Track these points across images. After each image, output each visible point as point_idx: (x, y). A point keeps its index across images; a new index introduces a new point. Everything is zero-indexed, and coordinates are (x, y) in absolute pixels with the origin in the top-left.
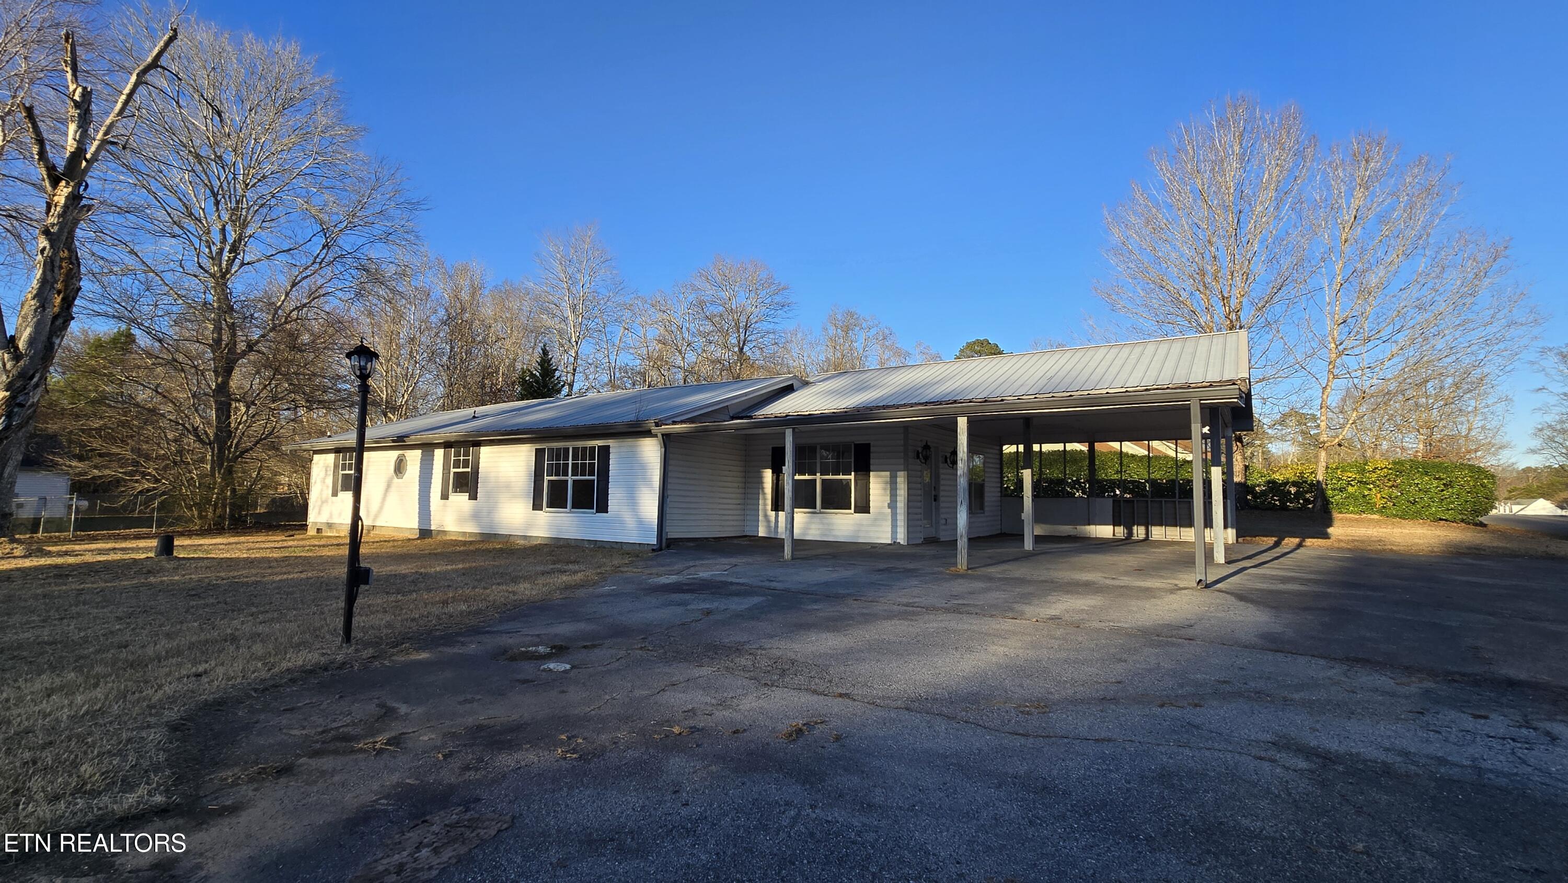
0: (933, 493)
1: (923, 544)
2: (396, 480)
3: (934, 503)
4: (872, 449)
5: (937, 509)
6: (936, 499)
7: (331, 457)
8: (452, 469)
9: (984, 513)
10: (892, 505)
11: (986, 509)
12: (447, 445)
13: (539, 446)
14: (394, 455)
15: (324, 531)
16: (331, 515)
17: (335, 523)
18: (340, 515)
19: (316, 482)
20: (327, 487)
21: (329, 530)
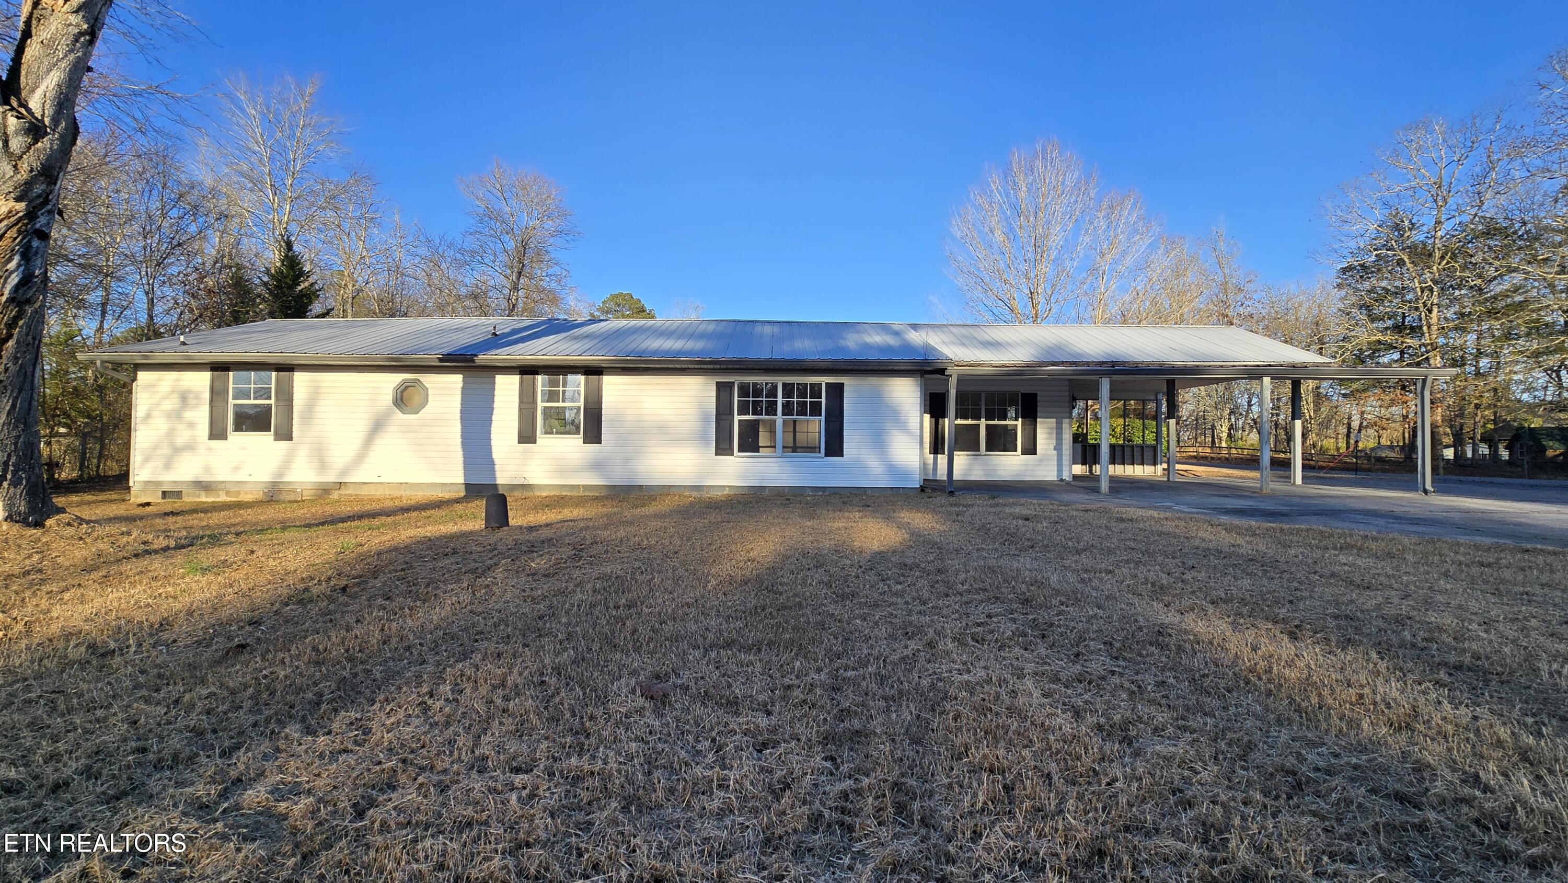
2: (399, 416)
4: (1039, 399)
7: (199, 377)
8: (539, 403)
10: (1058, 447)
12: (527, 370)
13: (724, 379)
14: (389, 379)
15: (189, 495)
16: (207, 469)
17: (222, 482)
18: (237, 469)
19: (148, 416)
20: (191, 425)
21: (203, 493)
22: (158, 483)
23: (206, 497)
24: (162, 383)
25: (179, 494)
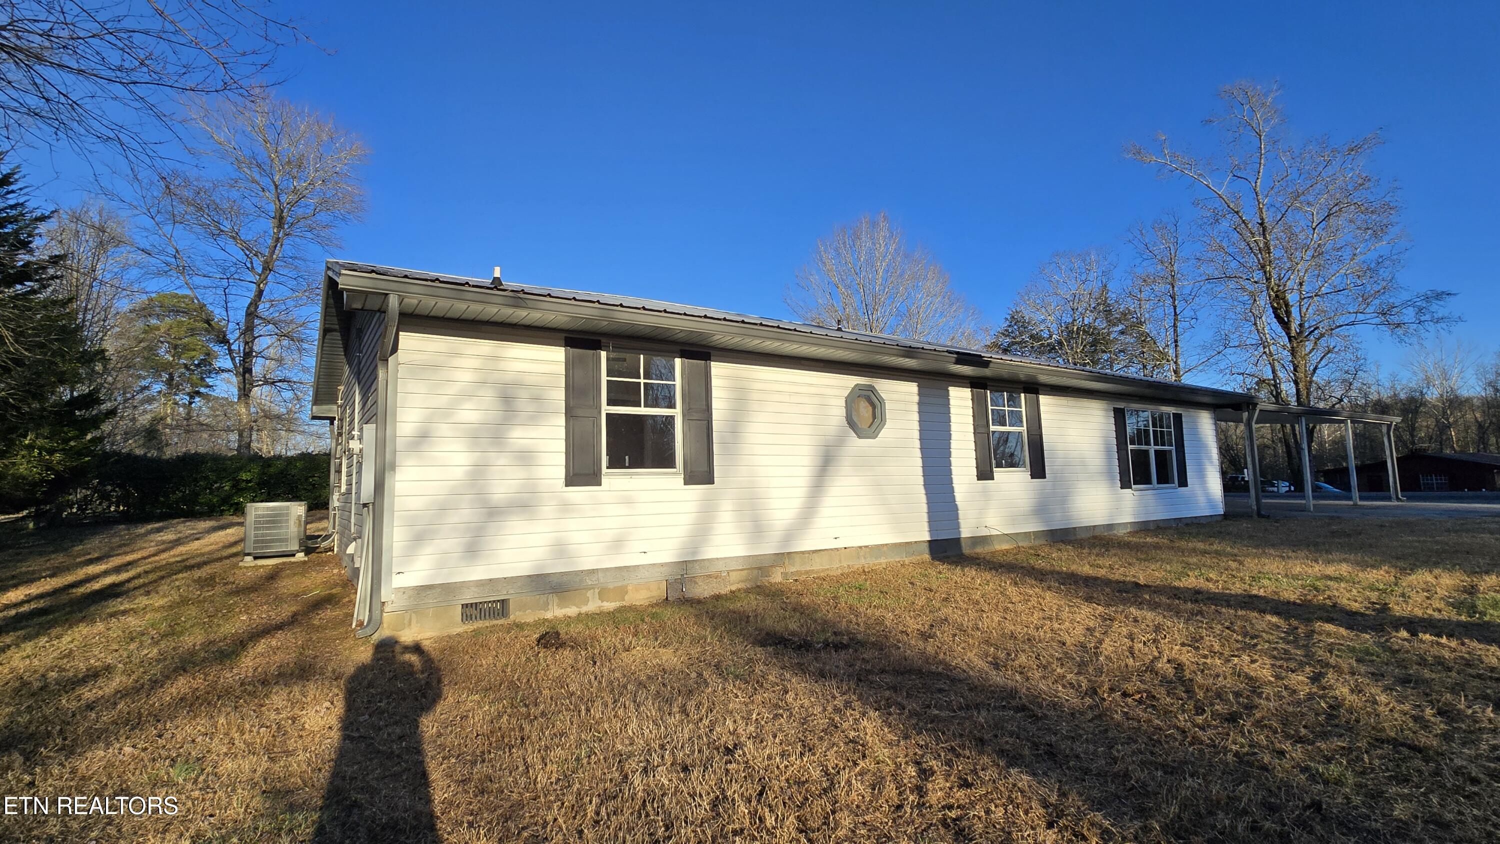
2: (856, 444)
8: (991, 427)
12: (976, 384)
15: (523, 607)
16: (560, 549)
17: (593, 571)
18: (618, 544)
19: (423, 437)
20: (526, 457)
21: (554, 599)
22: (448, 589)
23: (561, 606)
24: (457, 362)
25: (501, 608)
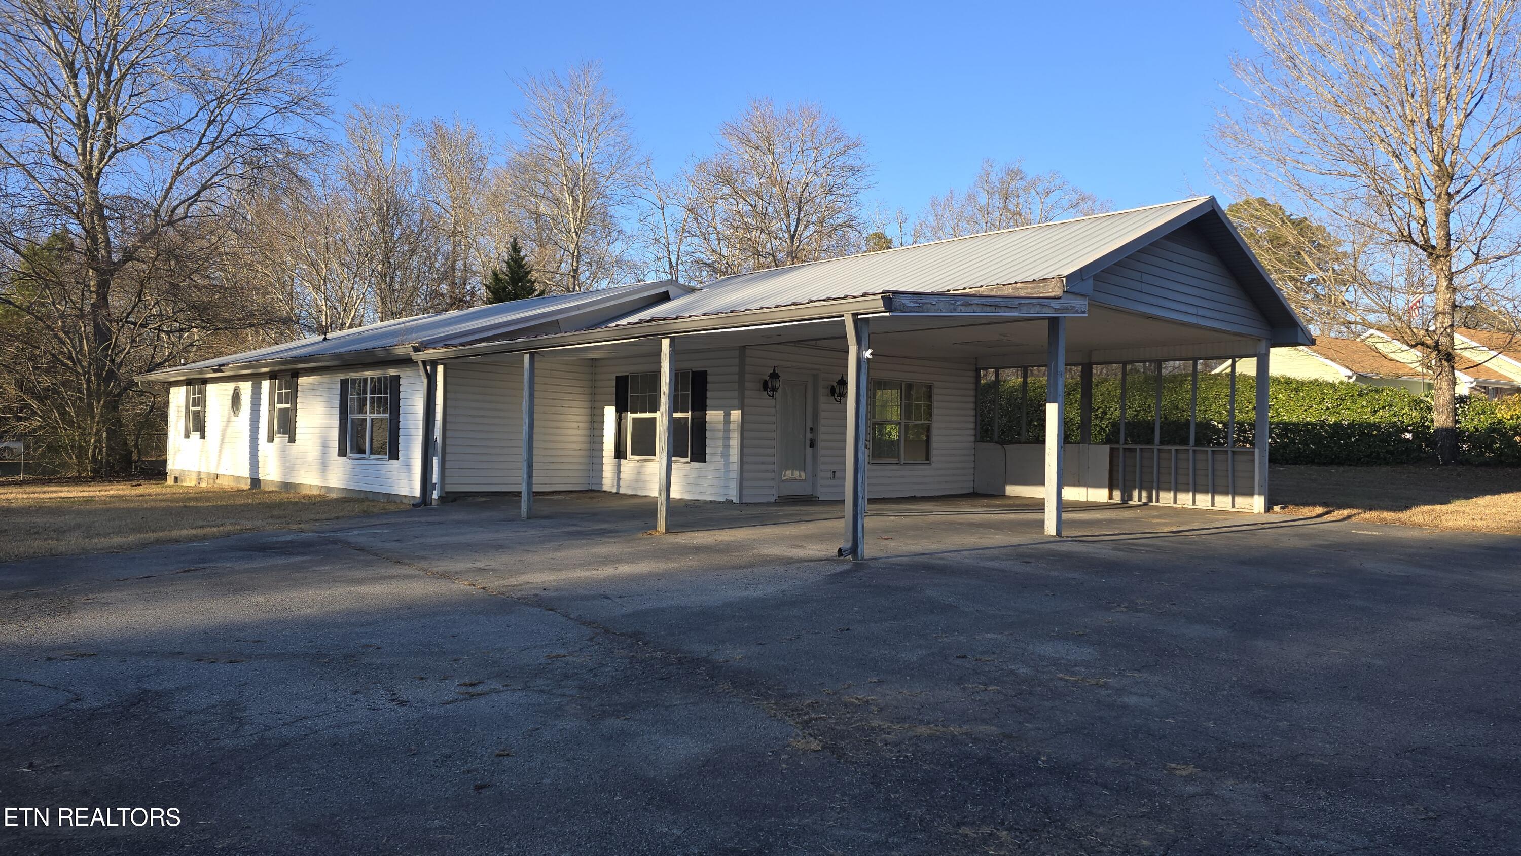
0: (809, 435)
1: (775, 503)
2: (233, 418)
3: (809, 450)
4: (709, 378)
5: (815, 457)
6: (812, 445)
7: (183, 389)
8: (276, 405)
9: (930, 464)
10: (726, 452)
11: (934, 459)
12: (272, 376)
13: (342, 376)
14: (230, 387)
